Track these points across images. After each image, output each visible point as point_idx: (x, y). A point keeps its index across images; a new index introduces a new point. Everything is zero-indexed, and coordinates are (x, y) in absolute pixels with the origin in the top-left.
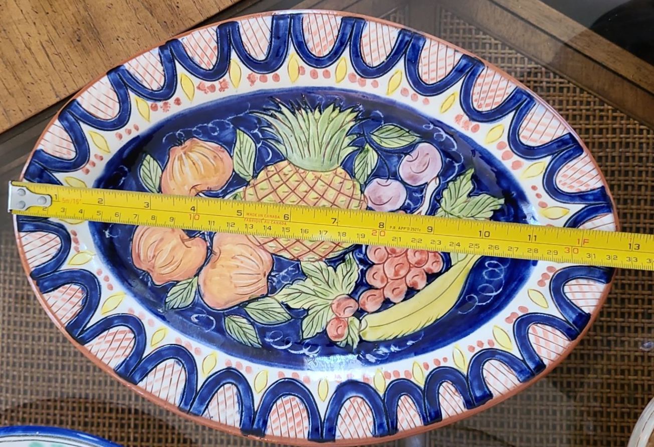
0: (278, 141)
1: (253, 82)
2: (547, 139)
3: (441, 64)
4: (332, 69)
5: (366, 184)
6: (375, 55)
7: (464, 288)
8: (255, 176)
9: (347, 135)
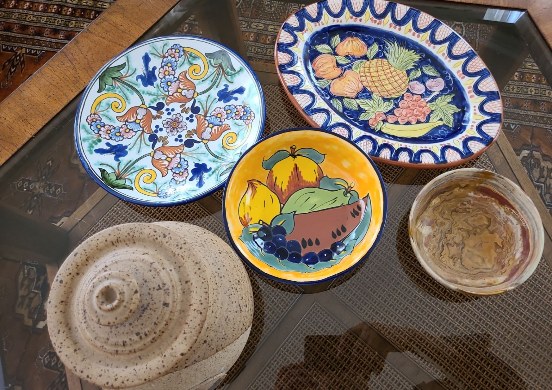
0: (387, 53)
1: (390, 27)
2: (488, 90)
3: (462, 49)
4: (421, 35)
5: (412, 81)
6: (440, 36)
7: (429, 132)
8: (372, 59)
9: (414, 62)
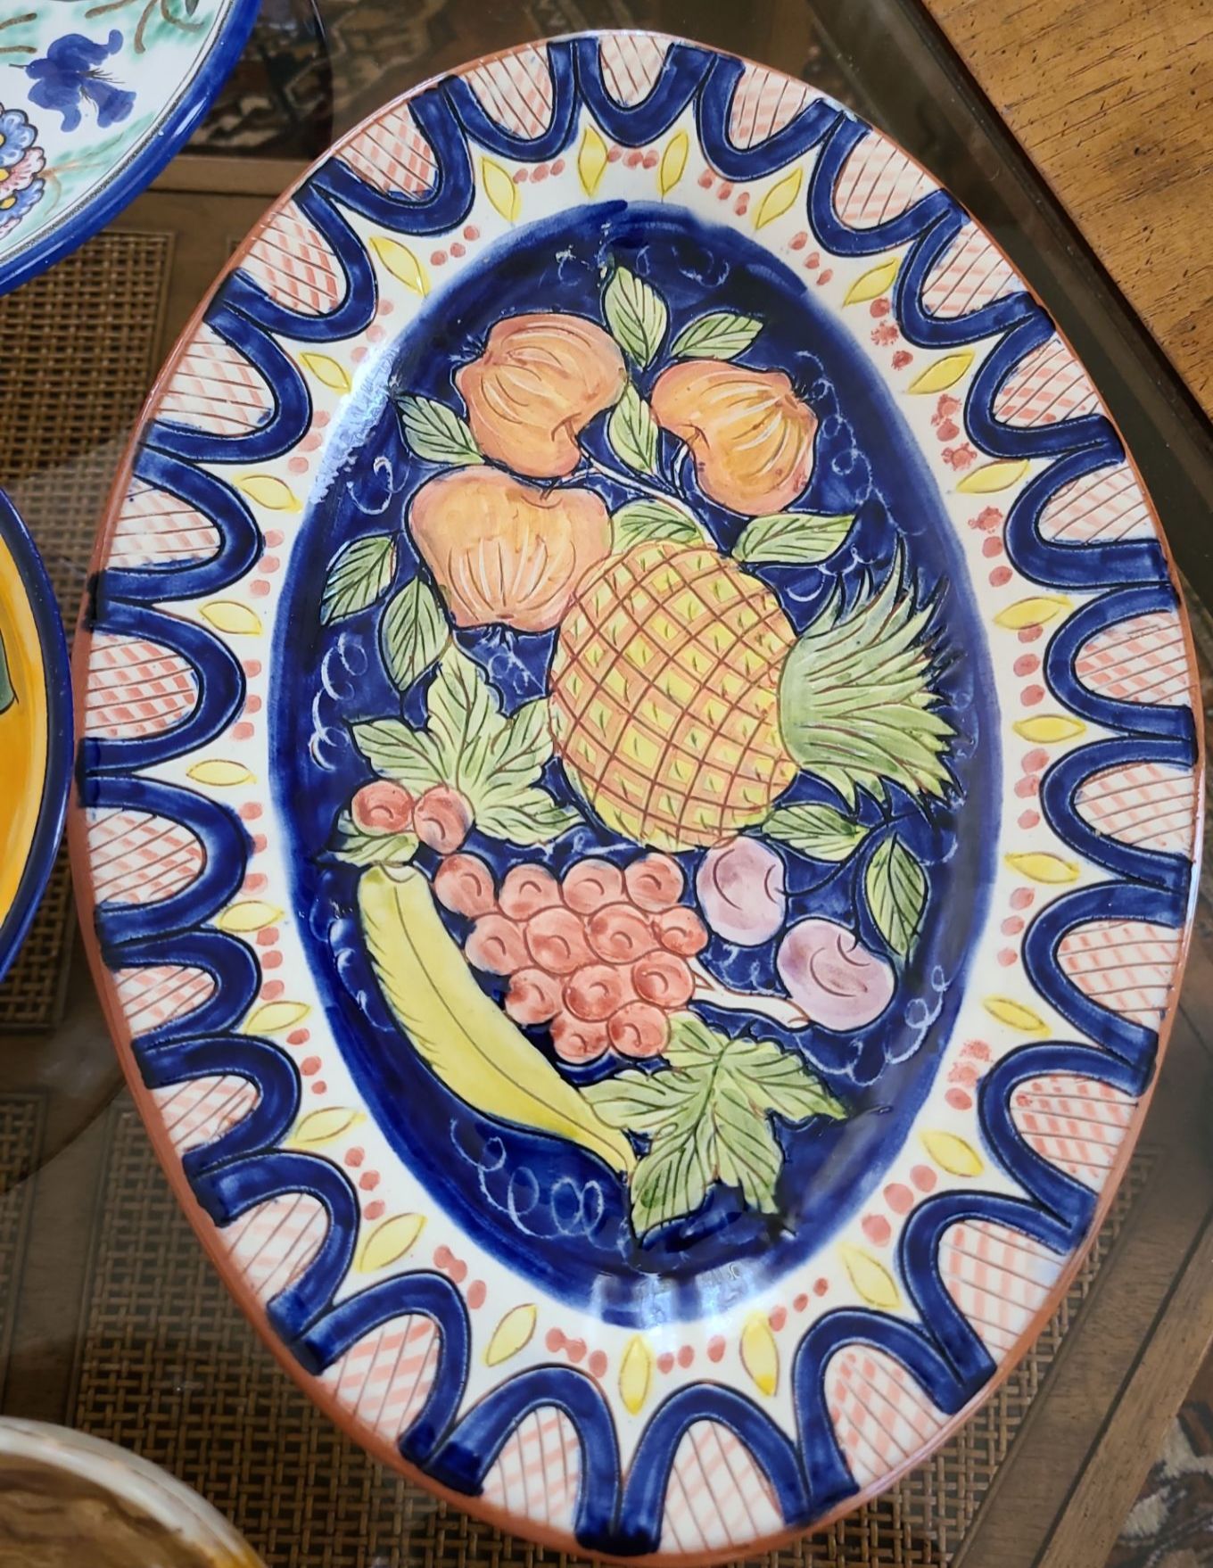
0: (839, 613)
1: (980, 523)
3: (1120, 979)
4: (1049, 704)
5: (764, 839)
6: (1108, 805)
8: (745, 567)
9: (881, 777)
